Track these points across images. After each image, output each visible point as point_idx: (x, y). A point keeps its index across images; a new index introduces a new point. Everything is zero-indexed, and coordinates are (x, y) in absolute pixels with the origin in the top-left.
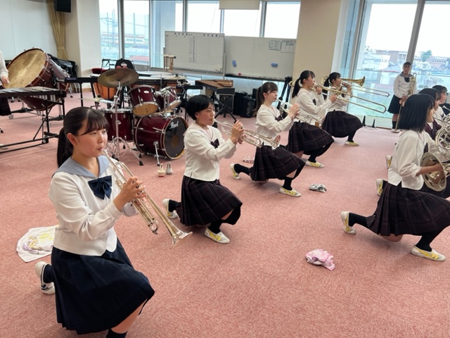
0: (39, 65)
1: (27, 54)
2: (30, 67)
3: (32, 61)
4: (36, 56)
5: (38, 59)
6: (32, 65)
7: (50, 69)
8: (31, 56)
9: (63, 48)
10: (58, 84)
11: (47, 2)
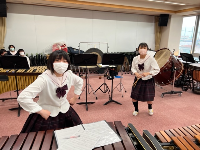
4: (164, 53)
7: (172, 62)
8: (161, 53)
9: (158, 45)
10: (175, 71)
11: (155, 22)
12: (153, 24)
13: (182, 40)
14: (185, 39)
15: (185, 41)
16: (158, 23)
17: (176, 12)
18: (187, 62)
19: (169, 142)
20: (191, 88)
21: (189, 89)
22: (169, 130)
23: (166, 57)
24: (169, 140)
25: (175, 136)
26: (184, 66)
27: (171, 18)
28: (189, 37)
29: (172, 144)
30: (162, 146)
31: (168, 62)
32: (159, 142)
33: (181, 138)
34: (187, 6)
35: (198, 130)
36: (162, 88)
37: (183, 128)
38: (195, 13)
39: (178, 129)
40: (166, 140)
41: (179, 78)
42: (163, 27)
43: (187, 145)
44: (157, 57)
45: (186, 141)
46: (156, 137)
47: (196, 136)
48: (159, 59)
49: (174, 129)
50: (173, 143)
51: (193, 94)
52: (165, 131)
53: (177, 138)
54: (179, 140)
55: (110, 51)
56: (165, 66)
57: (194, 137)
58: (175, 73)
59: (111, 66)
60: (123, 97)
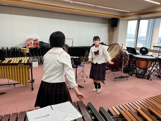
0: (116, 51)
1: (112, 46)
2: (112, 52)
3: (113, 49)
4: (115, 47)
5: (116, 49)
6: (113, 51)
7: (121, 54)
8: (113, 47)
9: (111, 41)
10: (123, 61)
11: (108, 24)
12: (107, 25)
13: (128, 38)
14: (130, 37)
15: (130, 38)
16: (110, 24)
17: (123, 17)
18: (132, 54)
19: (118, 115)
20: (135, 73)
21: (134, 74)
22: (119, 106)
23: (117, 50)
24: (118, 113)
25: (122, 110)
26: (130, 57)
27: (119, 21)
28: (133, 35)
29: (120, 117)
30: (113, 119)
31: (118, 54)
32: (111, 115)
33: (127, 112)
34: (130, 13)
35: (139, 105)
36: (114, 74)
37: (128, 103)
38: (136, 18)
39: (125, 104)
40: (116, 113)
41: (126, 66)
42: (114, 27)
43: (131, 116)
44: (110, 50)
45: (131, 113)
46: (109, 112)
47: (137, 109)
48: (111, 52)
49: (122, 105)
50: (121, 115)
51: (136, 78)
52: (115, 107)
53: (124, 111)
54: (125, 113)
55: (75, 45)
56: (116, 57)
57: (136, 110)
58: (123, 63)
59: (75, 57)
60: (85, 81)
